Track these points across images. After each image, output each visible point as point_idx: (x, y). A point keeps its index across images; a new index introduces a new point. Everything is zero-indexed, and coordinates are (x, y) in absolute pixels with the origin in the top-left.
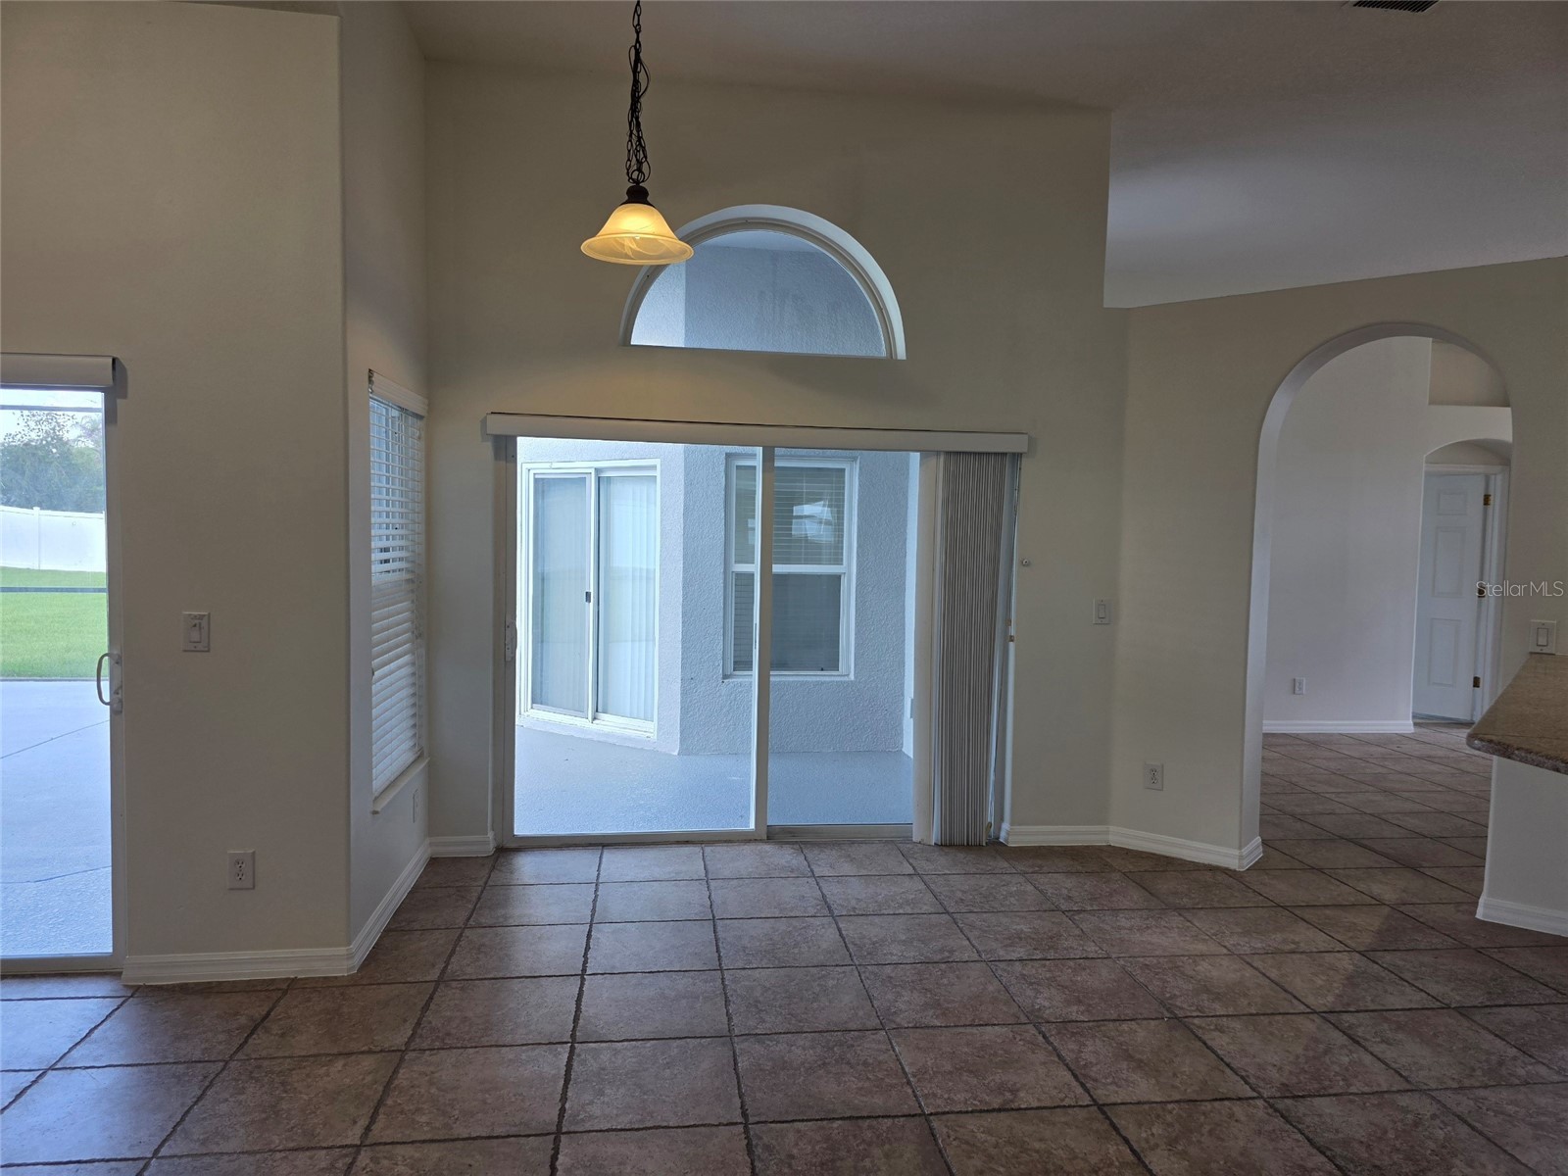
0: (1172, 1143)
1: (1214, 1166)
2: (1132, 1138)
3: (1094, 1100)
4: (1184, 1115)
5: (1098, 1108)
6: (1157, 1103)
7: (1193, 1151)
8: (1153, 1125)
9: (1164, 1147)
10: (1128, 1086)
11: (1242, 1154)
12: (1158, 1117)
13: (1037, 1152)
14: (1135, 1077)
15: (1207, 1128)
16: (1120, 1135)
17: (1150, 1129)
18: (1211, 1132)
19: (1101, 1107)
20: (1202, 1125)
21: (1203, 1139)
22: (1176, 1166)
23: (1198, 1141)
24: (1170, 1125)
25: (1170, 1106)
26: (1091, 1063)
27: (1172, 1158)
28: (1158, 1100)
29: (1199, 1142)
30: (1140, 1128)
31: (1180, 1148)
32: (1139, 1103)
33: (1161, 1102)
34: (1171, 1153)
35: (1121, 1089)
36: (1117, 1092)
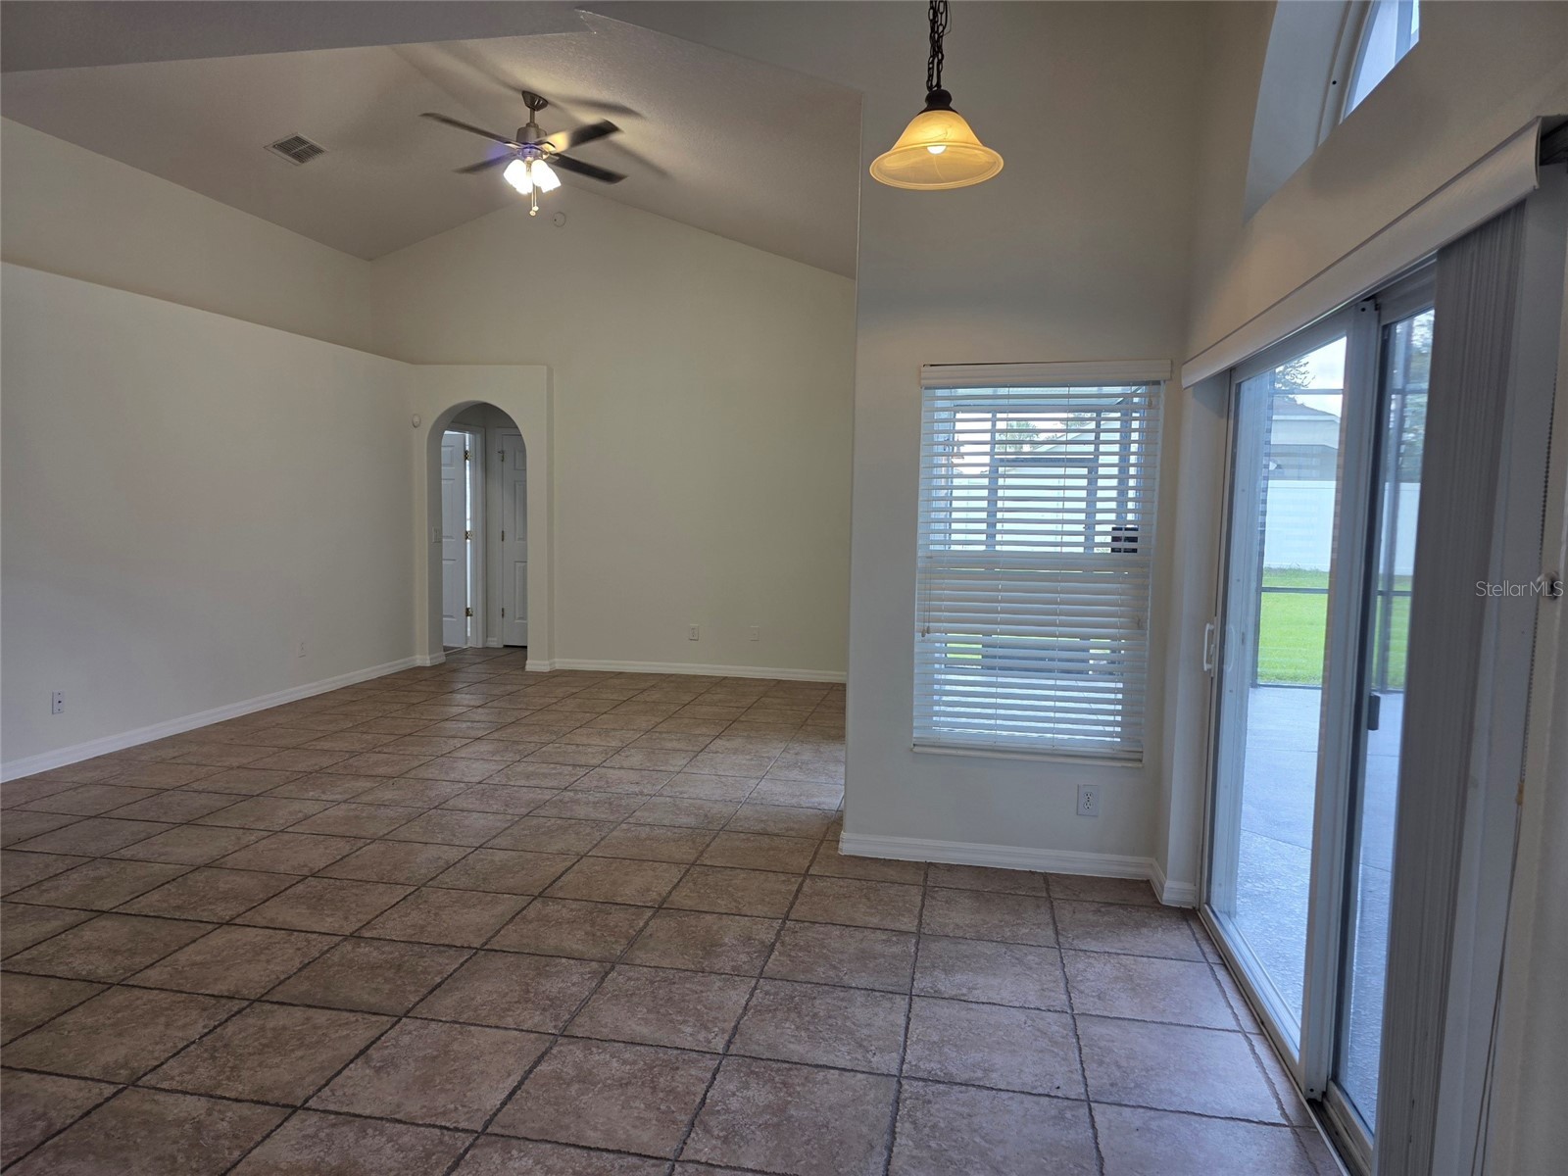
0: (199, 1126)
1: (144, 1133)
2: (235, 1105)
3: (308, 1109)
4: (214, 1155)
5: (295, 1107)
6: (253, 1149)
7: (174, 1132)
8: (231, 1127)
9: (202, 1117)
10: (298, 1143)
11: (126, 1160)
12: (236, 1137)
13: (293, 1050)
14: (305, 1158)
15: (181, 1159)
16: (247, 1101)
17: (230, 1122)
18: (174, 1159)
19: (295, 1109)
20: (188, 1158)
21: (175, 1147)
22: (175, 1111)
23: (178, 1142)
24: (217, 1138)
25: (236, 1154)
26: (364, 1138)
27: (186, 1114)
28: (255, 1152)
29: (175, 1142)
30: (240, 1116)
31: (187, 1126)
32: (268, 1136)
33: (250, 1152)
34: (190, 1117)
35: (300, 1135)
36: (300, 1130)
